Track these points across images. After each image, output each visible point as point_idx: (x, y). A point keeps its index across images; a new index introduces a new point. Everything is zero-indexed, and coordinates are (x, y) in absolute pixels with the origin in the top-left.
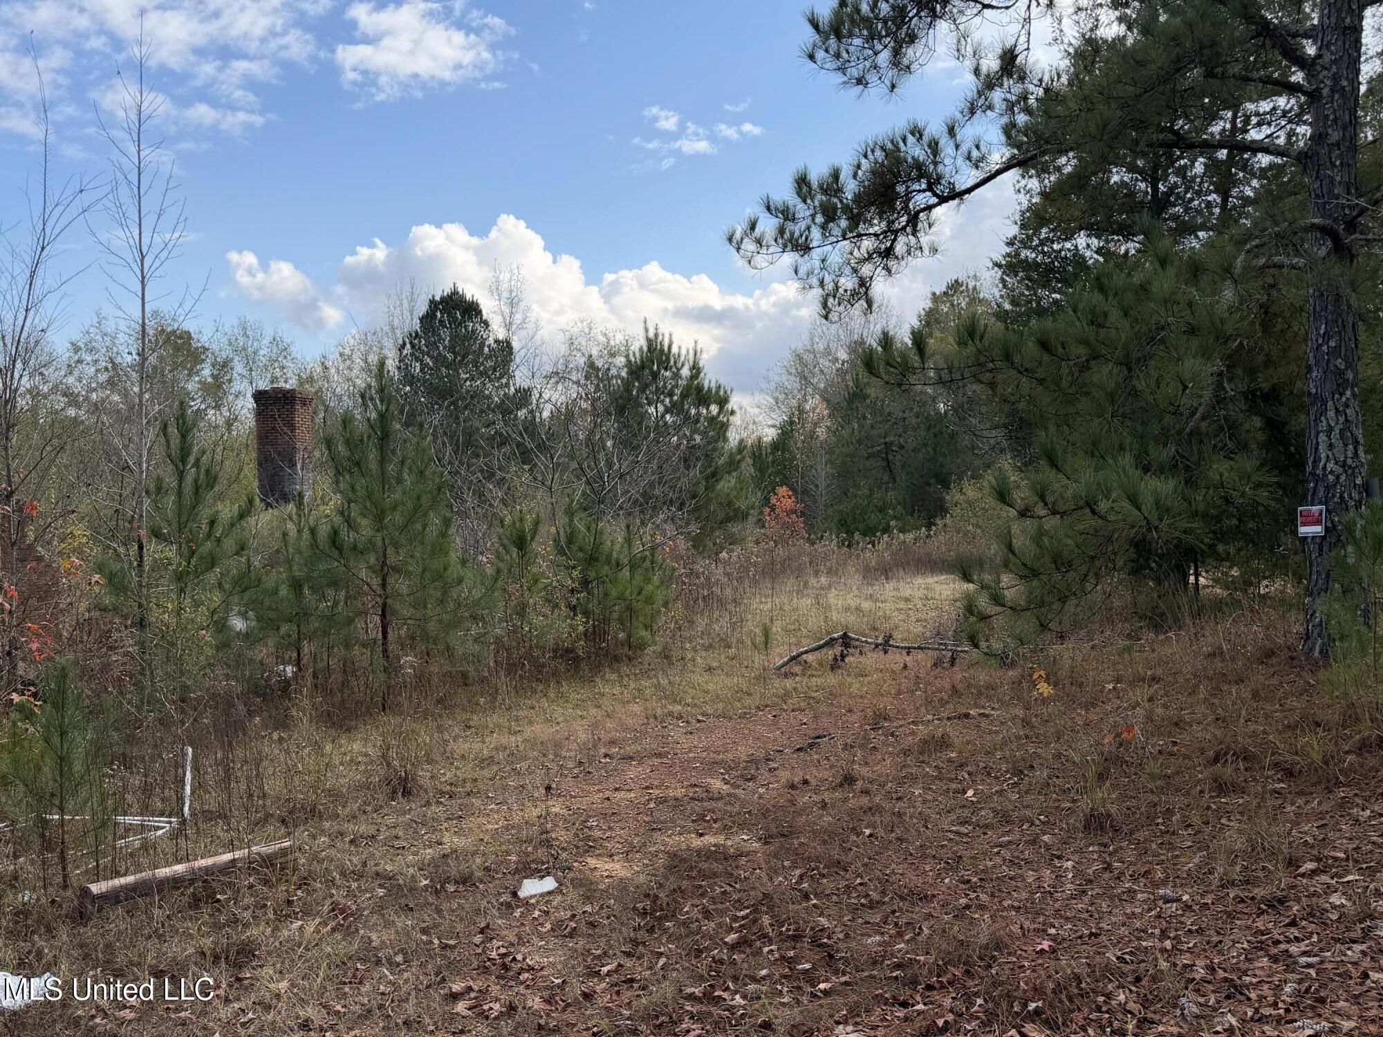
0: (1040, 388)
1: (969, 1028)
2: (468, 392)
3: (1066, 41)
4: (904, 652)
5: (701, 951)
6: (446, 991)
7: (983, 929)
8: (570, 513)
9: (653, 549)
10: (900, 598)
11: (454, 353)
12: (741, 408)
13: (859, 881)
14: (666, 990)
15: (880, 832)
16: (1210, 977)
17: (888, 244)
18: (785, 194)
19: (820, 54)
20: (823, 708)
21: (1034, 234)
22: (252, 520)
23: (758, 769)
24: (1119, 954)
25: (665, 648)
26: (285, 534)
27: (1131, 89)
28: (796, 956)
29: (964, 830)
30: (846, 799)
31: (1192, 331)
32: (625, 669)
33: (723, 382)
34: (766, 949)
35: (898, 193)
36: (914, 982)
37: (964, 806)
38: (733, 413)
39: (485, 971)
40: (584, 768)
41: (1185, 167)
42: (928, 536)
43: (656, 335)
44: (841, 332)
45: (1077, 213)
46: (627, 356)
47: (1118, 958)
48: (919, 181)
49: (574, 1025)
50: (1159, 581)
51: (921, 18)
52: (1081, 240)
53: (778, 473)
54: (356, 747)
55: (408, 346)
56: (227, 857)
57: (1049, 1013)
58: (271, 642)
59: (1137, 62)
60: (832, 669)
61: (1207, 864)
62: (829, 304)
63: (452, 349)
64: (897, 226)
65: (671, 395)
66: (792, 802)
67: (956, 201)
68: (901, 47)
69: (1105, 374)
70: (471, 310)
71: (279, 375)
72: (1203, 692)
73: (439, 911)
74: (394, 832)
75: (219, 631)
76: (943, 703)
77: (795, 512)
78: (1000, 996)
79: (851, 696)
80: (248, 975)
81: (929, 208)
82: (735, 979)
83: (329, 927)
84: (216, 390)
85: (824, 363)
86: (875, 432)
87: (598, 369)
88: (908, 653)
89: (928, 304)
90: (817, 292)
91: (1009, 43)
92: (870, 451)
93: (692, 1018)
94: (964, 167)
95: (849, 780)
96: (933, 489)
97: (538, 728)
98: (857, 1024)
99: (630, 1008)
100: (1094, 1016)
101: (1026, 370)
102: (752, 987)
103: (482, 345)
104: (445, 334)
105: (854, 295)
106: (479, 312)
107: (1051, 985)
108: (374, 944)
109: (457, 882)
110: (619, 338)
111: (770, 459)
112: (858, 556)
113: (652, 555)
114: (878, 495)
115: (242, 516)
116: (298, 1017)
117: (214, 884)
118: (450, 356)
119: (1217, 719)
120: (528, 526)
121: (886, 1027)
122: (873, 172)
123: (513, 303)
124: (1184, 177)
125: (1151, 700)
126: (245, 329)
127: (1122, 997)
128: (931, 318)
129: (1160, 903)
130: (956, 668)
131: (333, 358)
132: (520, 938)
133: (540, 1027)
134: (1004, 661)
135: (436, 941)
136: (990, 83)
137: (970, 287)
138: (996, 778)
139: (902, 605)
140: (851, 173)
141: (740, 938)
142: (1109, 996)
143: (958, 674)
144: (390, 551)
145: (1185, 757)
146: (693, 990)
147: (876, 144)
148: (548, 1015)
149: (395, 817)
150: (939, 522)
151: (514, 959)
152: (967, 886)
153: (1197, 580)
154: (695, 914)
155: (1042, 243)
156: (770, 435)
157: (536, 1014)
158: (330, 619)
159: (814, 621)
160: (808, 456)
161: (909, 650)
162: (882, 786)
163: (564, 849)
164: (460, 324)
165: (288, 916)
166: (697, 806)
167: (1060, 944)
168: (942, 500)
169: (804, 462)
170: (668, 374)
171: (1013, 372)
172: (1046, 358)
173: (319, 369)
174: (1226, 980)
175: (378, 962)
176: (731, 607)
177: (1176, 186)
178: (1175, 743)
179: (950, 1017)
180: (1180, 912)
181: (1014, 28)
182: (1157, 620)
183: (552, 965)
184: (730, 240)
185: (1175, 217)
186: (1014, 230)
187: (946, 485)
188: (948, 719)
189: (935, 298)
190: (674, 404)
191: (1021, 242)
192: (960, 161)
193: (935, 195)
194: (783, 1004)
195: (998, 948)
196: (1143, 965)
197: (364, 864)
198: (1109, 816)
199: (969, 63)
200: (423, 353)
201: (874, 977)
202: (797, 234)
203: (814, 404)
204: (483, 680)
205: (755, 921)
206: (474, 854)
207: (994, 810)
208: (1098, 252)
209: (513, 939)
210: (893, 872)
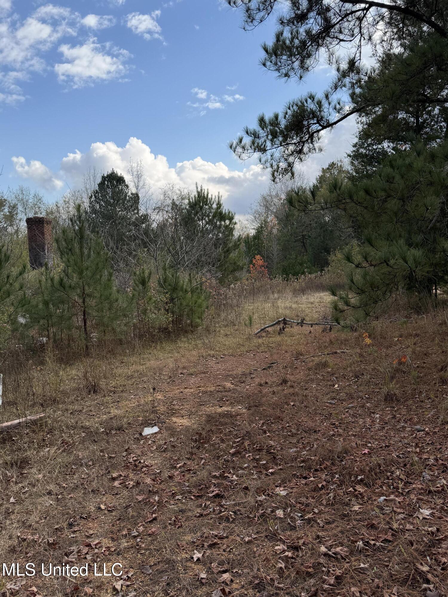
0: (365, 211)
1: (332, 488)
2: (120, 216)
3: (378, 55)
4: (310, 326)
5: (219, 457)
6: (110, 477)
7: (340, 444)
8: (165, 269)
9: (201, 284)
10: (309, 302)
11: (113, 199)
12: (240, 221)
13: (287, 425)
14: (203, 474)
15: (298, 404)
16: (436, 463)
17: (300, 148)
18: (254, 126)
19: (268, 63)
20: (275, 351)
21: (365, 142)
22: (26, 275)
23: (246, 378)
24: (398, 454)
25: (207, 327)
26: (40, 281)
27: (405, 76)
28: (260, 458)
29: (333, 402)
30: (284, 390)
31: (431, 184)
32: (190, 336)
33: (231, 210)
34: (247, 455)
35: (304, 125)
36: (310, 468)
37: (333, 392)
38: (236, 223)
39: (127, 467)
40: (172, 379)
41: (430, 111)
42: (321, 275)
43: (201, 190)
44: (283, 187)
45: (383, 132)
46: (189, 200)
47: (397, 456)
48: (313, 119)
49: (165, 490)
50: (419, 293)
51: (312, 46)
52: (385, 144)
53: (256, 249)
54: (74, 372)
55: (93, 197)
56: (17, 421)
57: (366, 480)
58: (36, 328)
59: (407, 64)
60: (279, 334)
61: (437, 414)
62: (275, 175)
63: (113, 198)
64: (304, 139)
65: (208, 216)
66: (260, 392)
67: (330, 128)
68: (304, 59)
69: (393, 204)
70: (120, 180)
71: (38, 211)
72: (437, 341)
73: (108, 442)
74: (90, 409)
75: (12, 324)
76: (326, 347)
77: (263, 266)
78: (346, 473)
79: (287, 345)
80: (26, 472)
81: (318, 131)
82: (234, 468)
83: (61, 450)
84: (10, 218)
85: (276, 200)
86: (298, 230)
87: (177, 205)
88: (312, 326)
89: (321, 174)
90: (269, 170)
91: (352, 56)
92: (296, 239)
93: (215, 486)
94: (333, 113)
95: (285, 382)
96: (323, 254)
97: (152, 362)
98: (285, 487)
99: (189, 482)
100: (386, 481)
101: (359, 203)
102: (240, 472)
103: (126, 196)
104: (109, 191)
105: (286, 171)
106: (124, 181)
107: (368, 468)
108: (80, 457)
109: (116, 430)
110: (186, 191)
111: (253, 243)
112: (291, 285)
113: (201, 286)
114: (299, 258)
115: (21, 274)
116: (47, 489)
117: (12, 433)
118: (112, 201)
119: (443, 352)
120: (146, 274)
121: (297, 488)
122: (293, 116)
123: (139, 176)
124: (430, 115)
125: (415, 344)
126: (22, 191)
127: (398, 473)
128: (321, 180)
129: (416, 432)
130: (332, 332)
131: (61, 203)
132: (142, 453)
133: (150, 491)
134: (352, 329)
135: (106, 455)
136: (344, 75)
137: (339, 165)
138: (348, 379)
139: (309, 305)
140: (283, 116)
141: (236, 451)
142: (392, 473)
143: (333, 335)
144: (86, 288)
145: (429, 368)
146: (215, 473)
147: (294, 103)
148: (153, 486)
149: (90, 402)
150: (326, 269)
151: (140, 462)
152: (334, 426)
153: (436, 291)
154: (218, 441)
155: (369, 145)
156: (252, 232)
157: (148, 486)
158: (61, 317)
159: (272, 313)
160: (269, 242)
161: (312, 325)
162: (299, 383)
163: (162, 414)
164: (116, 186)
165: (43, 446)
166: (220, 394)
167: (373, 450)
168: (327, 259)
169: (267, 244)
170: (207, 207)
171: (353, 204)
172: (368, 197)
173: (55, 208)
174: (442, 464)
175: (81, 465)
176: (236, 308)
177: (427, 119)
178: (424, 363)
179: (324, 483)
180: (424, 436)
181: (354, 50)
182: (418, 310)
183: (156, 464)
184: (231, 147)
185: (426, 133)
186: (356, 140)
187: (328, 252)
188: (328, 354)
189: (324, 171)
190: (210, 220)
191: (359, 145)
192: (331, 110)
193: (320, 125)
194: (254, 479)
195: (346, 453)
196: (408, 459)
197: (77, 423)
198: (395, 394)
199: (334, 66)
200: (100, 200)
201: (293, 466)
202: (260, 144)
203: (272, 219)
204: (128, 342)
205: (243, 443)
206: (124, 417)
207: (346, 393)
208: (393, 149)
209: (139, 453)
210: (303, 421)
